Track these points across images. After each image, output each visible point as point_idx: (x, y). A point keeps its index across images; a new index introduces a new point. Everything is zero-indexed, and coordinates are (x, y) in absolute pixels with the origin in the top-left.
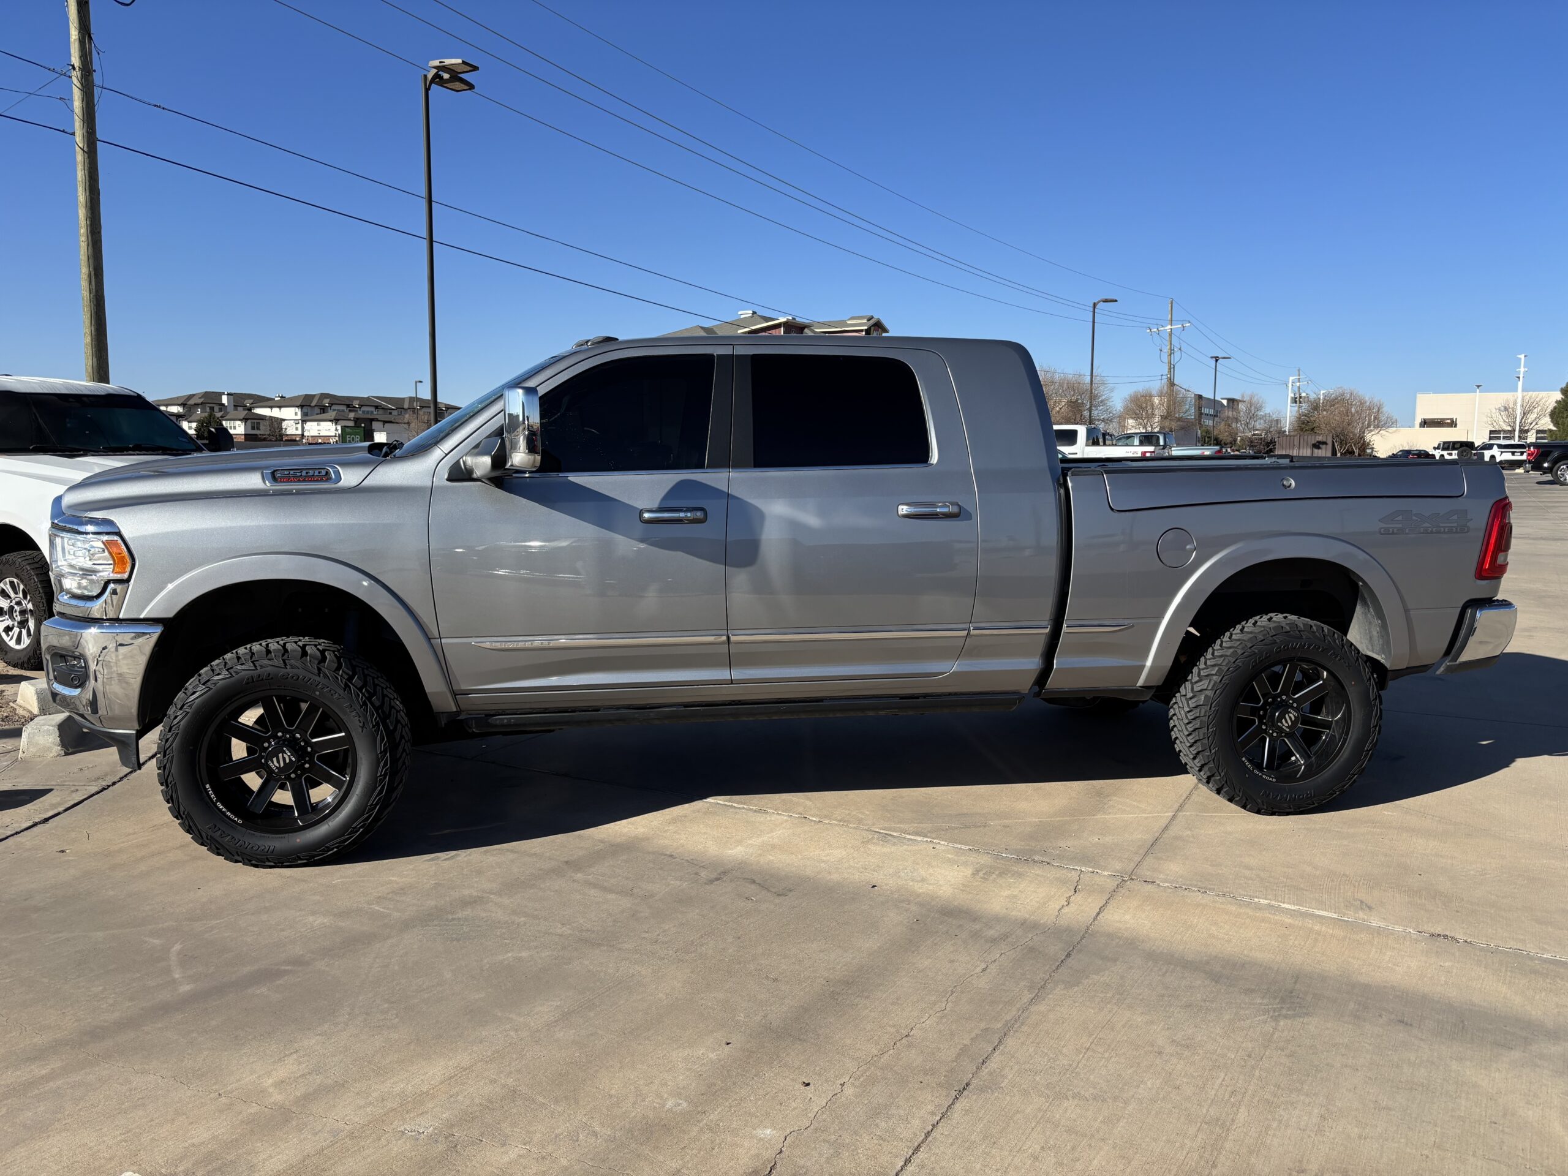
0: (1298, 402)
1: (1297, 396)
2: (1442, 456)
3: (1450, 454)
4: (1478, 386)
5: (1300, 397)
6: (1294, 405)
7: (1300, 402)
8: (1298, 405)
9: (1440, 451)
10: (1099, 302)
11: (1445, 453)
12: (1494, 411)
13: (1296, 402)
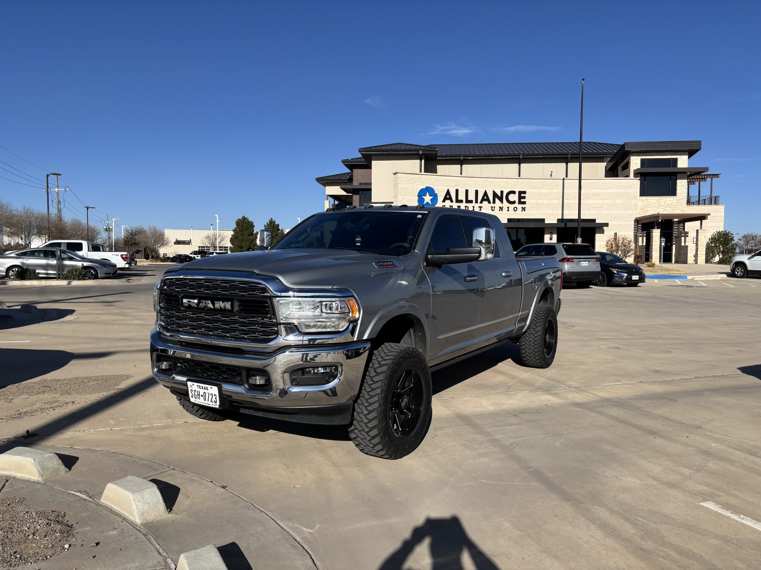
0: (108, 231)
1: (108, 228)
2: (194, 257)
3: (198, 257)
4: (192, 227)
5: (109, 229)
6: (106, 232)
7: (109, 231)
8: (108, 232)
9: (193, 255)
10: (50, 174)
11: (195, 256)
12: (203, 238)
13: (107, 231)
